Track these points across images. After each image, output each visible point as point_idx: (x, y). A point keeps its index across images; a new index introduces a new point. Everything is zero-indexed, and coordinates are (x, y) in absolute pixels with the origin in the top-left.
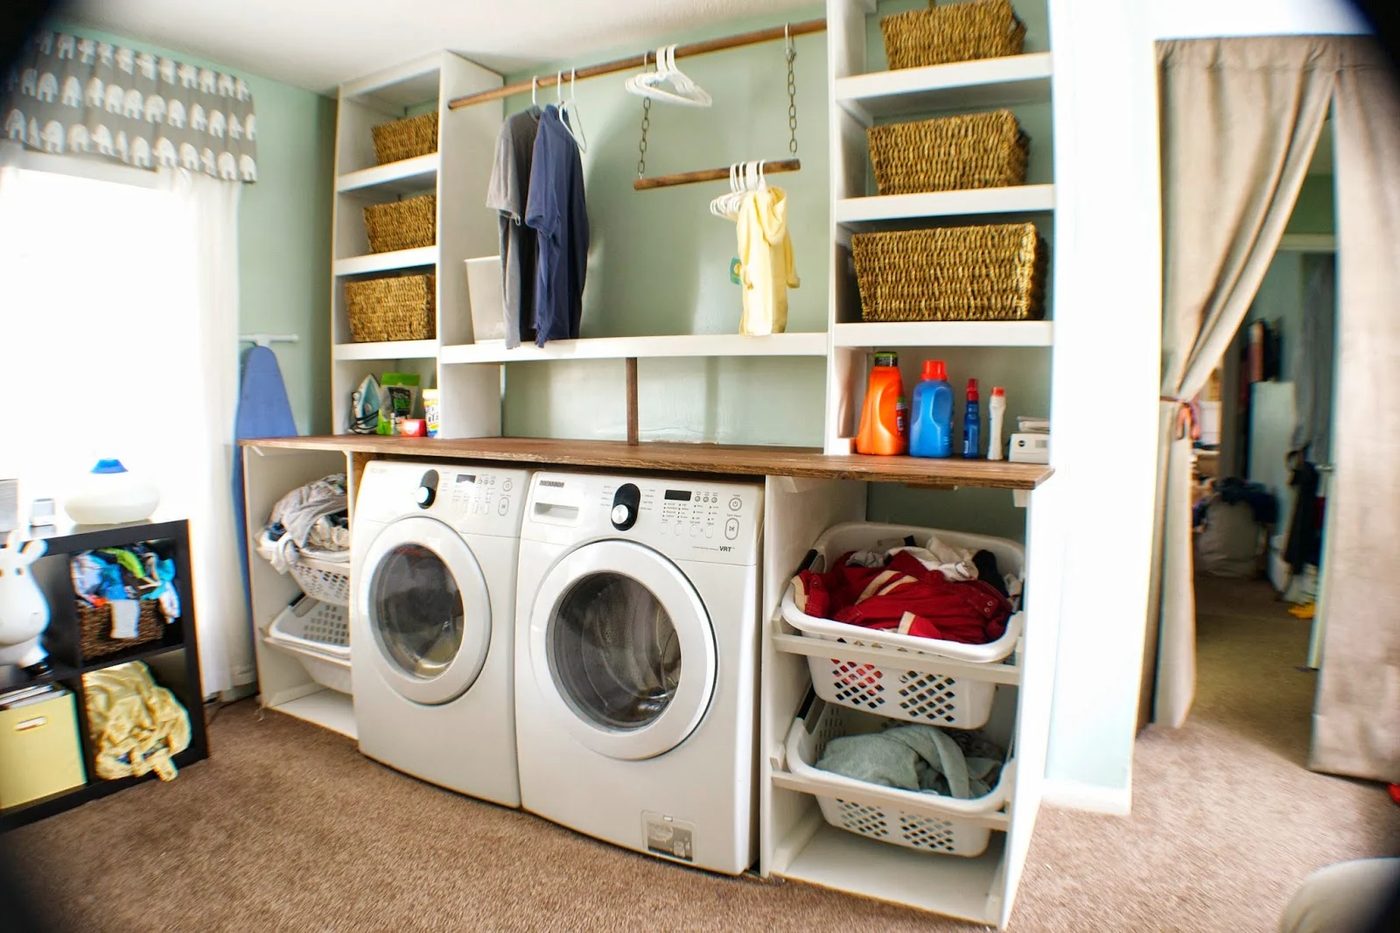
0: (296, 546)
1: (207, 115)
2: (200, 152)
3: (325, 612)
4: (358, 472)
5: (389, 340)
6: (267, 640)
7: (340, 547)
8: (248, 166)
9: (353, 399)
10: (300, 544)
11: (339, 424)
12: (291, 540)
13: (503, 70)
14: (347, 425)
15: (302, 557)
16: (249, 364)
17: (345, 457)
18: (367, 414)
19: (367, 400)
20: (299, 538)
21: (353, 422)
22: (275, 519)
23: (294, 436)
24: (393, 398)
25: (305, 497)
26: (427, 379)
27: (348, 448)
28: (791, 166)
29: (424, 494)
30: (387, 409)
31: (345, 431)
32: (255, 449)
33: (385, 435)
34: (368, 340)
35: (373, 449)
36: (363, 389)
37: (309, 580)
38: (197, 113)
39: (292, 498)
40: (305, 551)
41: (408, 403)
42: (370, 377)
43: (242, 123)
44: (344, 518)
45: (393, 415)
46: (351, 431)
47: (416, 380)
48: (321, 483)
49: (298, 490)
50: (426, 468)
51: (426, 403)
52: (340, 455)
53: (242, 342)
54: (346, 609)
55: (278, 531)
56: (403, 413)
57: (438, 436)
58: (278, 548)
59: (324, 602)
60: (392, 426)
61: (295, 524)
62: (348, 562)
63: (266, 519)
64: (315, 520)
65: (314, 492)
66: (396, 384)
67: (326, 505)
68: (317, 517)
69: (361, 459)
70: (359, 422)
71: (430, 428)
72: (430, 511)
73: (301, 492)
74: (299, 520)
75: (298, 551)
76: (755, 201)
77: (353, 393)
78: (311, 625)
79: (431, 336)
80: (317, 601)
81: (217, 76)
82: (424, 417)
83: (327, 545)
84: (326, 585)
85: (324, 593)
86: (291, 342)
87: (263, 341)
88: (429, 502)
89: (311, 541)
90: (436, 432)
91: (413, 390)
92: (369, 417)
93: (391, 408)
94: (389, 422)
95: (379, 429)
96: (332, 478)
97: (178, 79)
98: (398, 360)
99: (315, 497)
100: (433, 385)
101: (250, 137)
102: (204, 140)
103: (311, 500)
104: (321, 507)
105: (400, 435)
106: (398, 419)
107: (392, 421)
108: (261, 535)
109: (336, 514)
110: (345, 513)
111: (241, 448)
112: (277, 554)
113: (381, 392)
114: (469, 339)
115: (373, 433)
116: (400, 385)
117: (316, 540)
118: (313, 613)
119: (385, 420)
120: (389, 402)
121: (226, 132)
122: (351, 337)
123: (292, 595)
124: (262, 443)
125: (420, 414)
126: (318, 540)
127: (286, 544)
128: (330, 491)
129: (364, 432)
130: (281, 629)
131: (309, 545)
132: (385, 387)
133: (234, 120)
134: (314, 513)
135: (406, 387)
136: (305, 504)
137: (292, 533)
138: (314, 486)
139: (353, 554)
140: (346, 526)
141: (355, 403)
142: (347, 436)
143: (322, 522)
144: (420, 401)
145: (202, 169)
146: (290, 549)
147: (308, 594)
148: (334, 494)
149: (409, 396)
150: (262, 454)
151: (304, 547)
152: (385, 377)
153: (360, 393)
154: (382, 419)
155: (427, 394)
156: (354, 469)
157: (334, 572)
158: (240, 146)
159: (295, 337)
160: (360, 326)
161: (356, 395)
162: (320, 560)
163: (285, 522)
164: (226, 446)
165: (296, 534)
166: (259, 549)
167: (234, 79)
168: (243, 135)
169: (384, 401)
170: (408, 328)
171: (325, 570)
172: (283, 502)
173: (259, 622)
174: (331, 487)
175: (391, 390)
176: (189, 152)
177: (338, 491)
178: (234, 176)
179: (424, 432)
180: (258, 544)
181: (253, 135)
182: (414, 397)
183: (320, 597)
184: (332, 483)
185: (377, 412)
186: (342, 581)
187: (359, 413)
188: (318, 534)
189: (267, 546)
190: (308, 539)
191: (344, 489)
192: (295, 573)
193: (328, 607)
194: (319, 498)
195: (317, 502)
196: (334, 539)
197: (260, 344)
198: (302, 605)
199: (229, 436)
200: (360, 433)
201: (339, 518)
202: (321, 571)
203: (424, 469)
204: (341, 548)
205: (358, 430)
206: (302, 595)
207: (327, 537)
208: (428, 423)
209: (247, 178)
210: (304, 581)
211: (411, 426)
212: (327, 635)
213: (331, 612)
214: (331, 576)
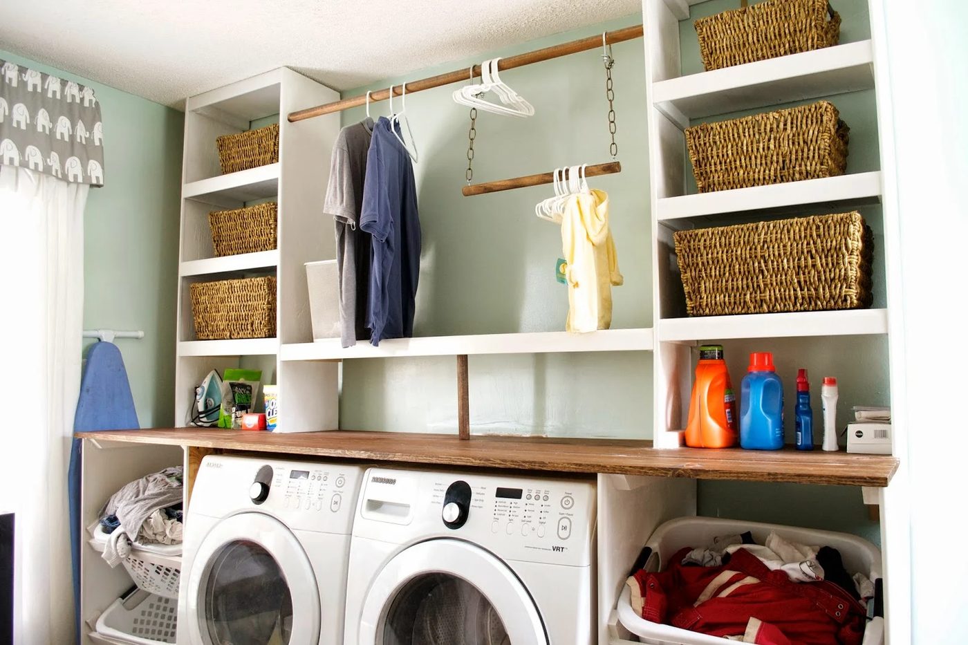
0: (128, 539)
1: (53, 120)
2: (46, 155)
3: (148, 610)
4: (194, 466)
5: (231, 338)
6: (92, 635)
7: (173, 540)
8: (95, 171)
9: (196, 394)
10: (132, 537)
11: (181, 418)
12: (124, 533)
13: (341, 87)
14: (189, 418)
15: (134, 550)
16: (93, 359)
17: (183, 452)
18: (209, 408)
19: (209, 394)
20: (132, 532)
21: (195, 416)
22: (110, 511)
23: (136, 429)
24: (234, 393)
25: (141, 489)
26: (269, 377)
27: (185, 443)
28: (612, 168)
29: (257, 490)
30: (229, 403)
31: (187, 424)
32: (94, 442)
33: (226, 428)
34: (211, 337)
35: (211, 444)
36: (206, 385)
37: (141, 572)
38: (43, 118)
39: (129, 490)
40: (137, 544)
41: (249, 397)
42: (213, 372)
43: (90, 128)
44: (179, 511)
45: (234, 409)
46: (192, 424)
47: (257, 376)
48: (158, 476)
49: (136, 482)
50: (261, 463)
51: (266, 398)
52: (178, 450)
53: (84, 337)
55: (111, 524)
56: (243, 407)
57: (276, 431)
58: (110, 541)
59: (154, 594)
60: (233, 419)
61: (128, 517)
62: (180, 556)
63: (101, 510)
64: (149, 513)
65: (151, 485)
66: (238, 380)
67: (161, 498)
68: (152, 511)
69: (198, 454)
70: (201, 416)
71: (269, 422)
72: (263, 507)
73: (138, 484)
74: (131, 514)
75: (129, 544)
76: (578, 203)
77: (196, 388)
78: (140, 618)
79: (272, 334)
80: (148, 594)
81: (64, 83)
82: (264, 411)
83: (160, 538)
84: (158, 578)
85: (155, 586)
86: (137, 338)
87: (108, 337)
88: (262, 498)
89: (144, 534)
90: (275, 426)
91: (254, 385)
92: (210, 411)
93: (233, 402)
94: (231, 416)
95: (220, 423)
96: (170, 470)
97: (23, 84)
98: (241, 356)
99: (152, 489)
100: (274, 382)
101: (97, 143)
102: (49, 143)
103: (147, 493)
104: (157, 500)
105: (240, 428)
106: (239, 413)
107: (233, 415)
108: (96, 526)
109: (170, 507)
110: (180, 506)
111: (80, 441)
112: (109, 546)
113: (223, 387)
114: (308, 338)
115: (214, 426)
116: (242, 381)
117: (149, 533)
118: (144, 605)
119: (226, 414)
120: (230, 396)
121: (72, 137)
122: (195, 334)
123: (122, 587)
124: (100, 436)
125: (260, 408)
126: (150, 533)
127: (118, 537)
128: (167, 483)
129: (205, 425)
130: (108, 624)
131: (141, 538)
132: (227, 382)
133: (80, 127)
134: (149, 505)
135: (248, 383)
136: (141, 496)
137: (125, 526)
138: (151, 479)
139: (185, 547)
140: (180, 519)
141: (198, 397)
142: (188, 429)
143: (156, 515)
144: (261, 396)
145: (47, 171)
146: (122, 541)
147: (139, 586)
148: (170, 487)
149: (250, 391)
150: (100, 447)
151: (136, 541)
152: (227, 373)
153: (203, 388)
154: (223, 412)
155: (267, 389)
156: (191, 464)
157: (166, 565)
158: (88, 151)
159: (141, 334)
160: (204, 324)
161: (199, 390)
162: (153, 554)
163: (118, 515)
164: (64, 438)
165: (128, 528)
166: (92, 541)
167: (81, 88)
168: (90, 140)
169: (226, 395)
170: (249, 327)
171: (157, 563)
172: (120, 493)
173: (86, 616)
174: (168, 480)
175: (232, 385)
176: (34, 154)
177: (175, 484)
178: (80, 180)
179: (263, 426)
180: (91, 537)
181: (100, 140)
182: (255, 391)
183: (151, 590)
184: (169, 476)
185: (219, 406)
186: (174, 574)
187: (201, 408)
188: (151, 527)
189: (100, 539)
190: (140, 532)
191: (180, 480)
192: (128, 566)
193: (160, 600)
194: (156, 491)
195: (152, 495)
196: (167, 532)
197: (104, 340)
198: (132, 598)
199: (69, 431)
200: (201, 426)
201: (174, 511)
202: (153, 565)
204: (173, 542)
205: (200, 424)
206: (134, 587)
207: (161, 530)
208: (268, 417)
209: (94, 182)
210: (136, 573)
211: (251, 420)
212: (157, 628)
213: (163, 604)
214: (164, 570)
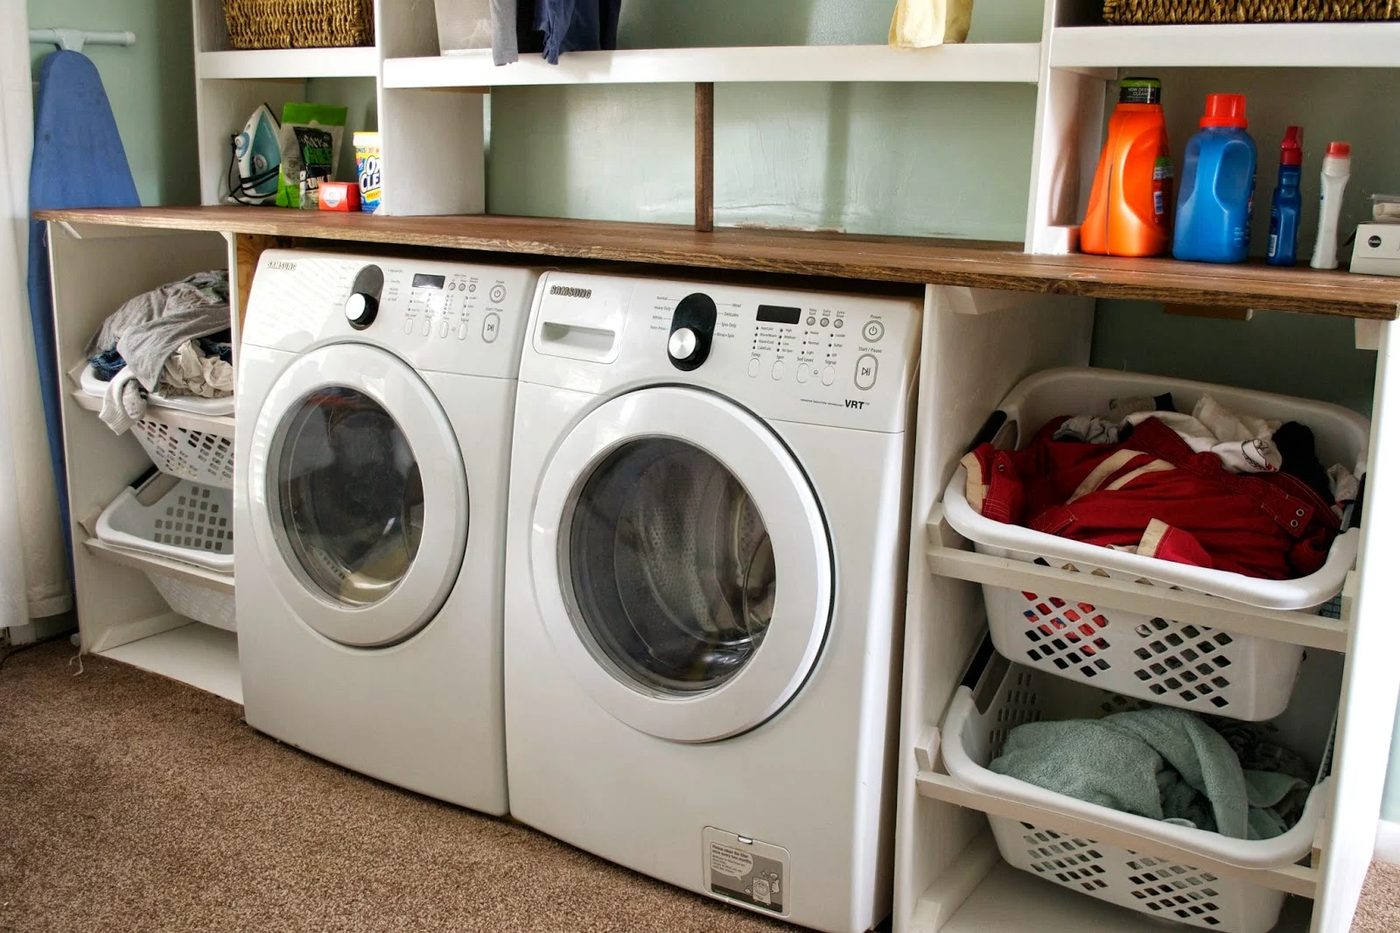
0: (141, 389)
3: (177, 507)
4: (246, 269)
5: (293, 47)
6: (92, 542)
7: (217, 391)
9: (234, 147)
10: (149, 385)
11: (211, 187)
12: (134, 379)
14: (224, 190)
15: (151, 408)
16: (51, 83)
17: (225, 242)
18: (259, 172)
19: (258, 148)
20: (147, 377)
21: (234, 186)
22: (105, 344)
23: (133, 206)
24: (302, 145)
25: (155, 307)
26: (358, 115)
27: (228, 228)
29: (358, 305)
30: (293, 163)
31: (221, 201)
32: (65, 226)
33: (290, 208)
34: (256, 44)
35: (272, 229)
36: (251, 130)
37: (164, 444)
39: (134, 309)
40: (156, 397)
41: (328, 155)
42: (262, 109)
44: (223, 344)
45: (303, 174)
46: (231, 199)
47: (340, 116)
48: (182, 286)
49: (144, 296)
50: (360, 263)
51: (359, 155)
52: (216, 237)
53: (33, 42)
54: (228, 494)
55: (109, 365)
56: (320, 171)
57: (380, 211)
58: (110, 392)
59: (187, 481)
60: (302, 192)
61: (139, 353)
62: (232, 416)
63: (89, 344)
64: (174, 346)
65: (171, 301)
66: (308, 123)
67: (191, 322)
68: (177, 343)
69: (252, 247)
70: (245, 186)
71: (367, 196)
72: (368, 334)
73: (149, 299)
74: (145, 347)
75: (143, 397)
77: (233, 137)
78: (165, 519)
79: (366, 40)
80: (179, 480)
82: (356, 179)
83: (195, 387)
84: (193, 453)
85: (190, 467)
86: (123, 45)
87: (72, 41)
88: (368, 318)
89: (169, 380)
90: (376, 204)
91: (336, 132)
92: (262, 177)
93: (300, 162)
94: (298, 187)
95: (280, 198)
96: (201, 277)
98: (309, 80)
99: (173, 307)
100: (371, 125)
103: (166, 314)
104: (183, 326)
105: (315, 207)
106: (312, 182)
107: (302, 185)
108: (83, 369)
109: (208, 337)
110: (225, 336)
111: (42, 226)
112: (110, 400)
113: (281, 136)
114: (429, 46)
115: (269, 205)
116: (313, 124)
117: (175, 379)
118: (170, 499)
119: (289, 182)
120: (295, 152)
122: (228, 39)
123: (136, 471)
124: (79, 217)
125: (348, 172)
126: (178, 378)
127: (124, 385)
128: (199, 298)
129: (254, 201)
130: (116, 524)
131: (163, 386)
132: (288, 126)
134: (173, 333)
135: (324, 128)
136: (156, 319)
137: (135, 366)
138: (170, 291)
139: (238, 403)
140: (227, 356)
141: (238, 152)
142: (224, 207)
143: (186, 349)
144: (349, 151)
146: (130, 394)
147: (161, 468)
148: (205, 304)
149: (330, 142)
150: (80, 237)
151: (155, 390)
152: (287, 109)
153: (246, 136)
154: (284, 180)
155: (361, 139)
156: (239, 263)
157: (206, 431)
159: (129, 37)
160: (242, 20)
161: (240, 140)
162: (183, 413)
163: (121, 349)
164: (14, 221)
165: (141, 370)
166: (77, 394)
169: (288, 149)
170: (325, 27)
171: (190, 428)
172: (119, 315)
173: (77, 514)
174: (199, 293)
175: (299, 132)
177: (213, 300)
179: (356, 203)
180: (77, 386)
182: (338, 143)
183: (182, 473)
184: (202, 286)
185: (277, 169)
186: (220, 447)
187: (245, 172)
188: (178, 369)
189: (90, 386)
190: (161, 377)
191: (224, 295)
192: (141, 434)
193: (195, 491)
194: (181, 310)
195: (176, 316)
196: (207, 377)
197: (67, 46)
198: (151, 487)
199: (22, 209)
200: (247, 204)
201: (216, 343)
202: (184, 431)
203: (359, 263)
204: (217, 393)
205: (244, 199)
206: (152, 470)
207: (195, 373)
208: (363, 189)
210: (155, 446)
211: (334, 194)
212: (193, 535)
213: (200, 499)
214: (202, 439)
